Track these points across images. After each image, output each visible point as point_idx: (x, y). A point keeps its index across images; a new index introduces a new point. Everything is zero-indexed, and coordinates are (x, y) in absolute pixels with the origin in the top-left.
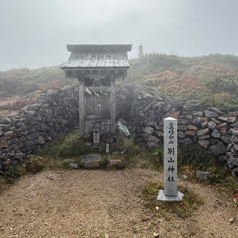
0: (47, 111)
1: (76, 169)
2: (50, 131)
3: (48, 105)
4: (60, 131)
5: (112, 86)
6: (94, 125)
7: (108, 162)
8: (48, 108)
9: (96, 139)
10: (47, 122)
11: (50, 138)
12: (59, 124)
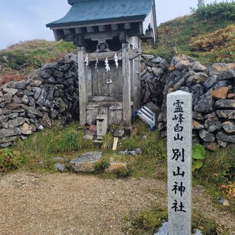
0: (38, 90)
1: (61, 172)
2: (41, 118)
3: (40, 82)
4: (56, 118)
5: (124, 50)
6: (99, 110)
7: (108, 165)
8: (39, 86)
9: (101, 130)
10: (37, 105)
11: (41, 127)
12: (56, 108)
